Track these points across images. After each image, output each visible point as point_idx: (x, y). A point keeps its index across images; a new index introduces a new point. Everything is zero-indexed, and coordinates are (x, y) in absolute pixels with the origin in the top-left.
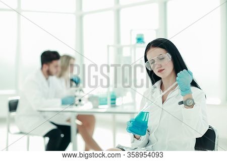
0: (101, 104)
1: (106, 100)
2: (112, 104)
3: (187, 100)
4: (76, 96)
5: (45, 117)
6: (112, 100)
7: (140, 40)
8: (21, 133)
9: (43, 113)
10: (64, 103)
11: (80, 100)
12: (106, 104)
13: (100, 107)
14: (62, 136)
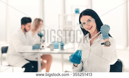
0: (55, 48)
1: (58, 46)
2: (61, 48)
3: (106, 42)
4: (40, 44)
5: (23, 56)
6: (61, 46)
7: (77, 12)
8: (9, 65)
9: (22, 54)
10: (34, 48)
11: (43, 47)
12: (58, 48)
13: (55, 50)
14: (33, 67)
